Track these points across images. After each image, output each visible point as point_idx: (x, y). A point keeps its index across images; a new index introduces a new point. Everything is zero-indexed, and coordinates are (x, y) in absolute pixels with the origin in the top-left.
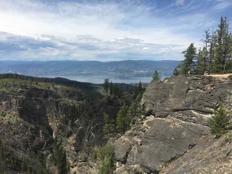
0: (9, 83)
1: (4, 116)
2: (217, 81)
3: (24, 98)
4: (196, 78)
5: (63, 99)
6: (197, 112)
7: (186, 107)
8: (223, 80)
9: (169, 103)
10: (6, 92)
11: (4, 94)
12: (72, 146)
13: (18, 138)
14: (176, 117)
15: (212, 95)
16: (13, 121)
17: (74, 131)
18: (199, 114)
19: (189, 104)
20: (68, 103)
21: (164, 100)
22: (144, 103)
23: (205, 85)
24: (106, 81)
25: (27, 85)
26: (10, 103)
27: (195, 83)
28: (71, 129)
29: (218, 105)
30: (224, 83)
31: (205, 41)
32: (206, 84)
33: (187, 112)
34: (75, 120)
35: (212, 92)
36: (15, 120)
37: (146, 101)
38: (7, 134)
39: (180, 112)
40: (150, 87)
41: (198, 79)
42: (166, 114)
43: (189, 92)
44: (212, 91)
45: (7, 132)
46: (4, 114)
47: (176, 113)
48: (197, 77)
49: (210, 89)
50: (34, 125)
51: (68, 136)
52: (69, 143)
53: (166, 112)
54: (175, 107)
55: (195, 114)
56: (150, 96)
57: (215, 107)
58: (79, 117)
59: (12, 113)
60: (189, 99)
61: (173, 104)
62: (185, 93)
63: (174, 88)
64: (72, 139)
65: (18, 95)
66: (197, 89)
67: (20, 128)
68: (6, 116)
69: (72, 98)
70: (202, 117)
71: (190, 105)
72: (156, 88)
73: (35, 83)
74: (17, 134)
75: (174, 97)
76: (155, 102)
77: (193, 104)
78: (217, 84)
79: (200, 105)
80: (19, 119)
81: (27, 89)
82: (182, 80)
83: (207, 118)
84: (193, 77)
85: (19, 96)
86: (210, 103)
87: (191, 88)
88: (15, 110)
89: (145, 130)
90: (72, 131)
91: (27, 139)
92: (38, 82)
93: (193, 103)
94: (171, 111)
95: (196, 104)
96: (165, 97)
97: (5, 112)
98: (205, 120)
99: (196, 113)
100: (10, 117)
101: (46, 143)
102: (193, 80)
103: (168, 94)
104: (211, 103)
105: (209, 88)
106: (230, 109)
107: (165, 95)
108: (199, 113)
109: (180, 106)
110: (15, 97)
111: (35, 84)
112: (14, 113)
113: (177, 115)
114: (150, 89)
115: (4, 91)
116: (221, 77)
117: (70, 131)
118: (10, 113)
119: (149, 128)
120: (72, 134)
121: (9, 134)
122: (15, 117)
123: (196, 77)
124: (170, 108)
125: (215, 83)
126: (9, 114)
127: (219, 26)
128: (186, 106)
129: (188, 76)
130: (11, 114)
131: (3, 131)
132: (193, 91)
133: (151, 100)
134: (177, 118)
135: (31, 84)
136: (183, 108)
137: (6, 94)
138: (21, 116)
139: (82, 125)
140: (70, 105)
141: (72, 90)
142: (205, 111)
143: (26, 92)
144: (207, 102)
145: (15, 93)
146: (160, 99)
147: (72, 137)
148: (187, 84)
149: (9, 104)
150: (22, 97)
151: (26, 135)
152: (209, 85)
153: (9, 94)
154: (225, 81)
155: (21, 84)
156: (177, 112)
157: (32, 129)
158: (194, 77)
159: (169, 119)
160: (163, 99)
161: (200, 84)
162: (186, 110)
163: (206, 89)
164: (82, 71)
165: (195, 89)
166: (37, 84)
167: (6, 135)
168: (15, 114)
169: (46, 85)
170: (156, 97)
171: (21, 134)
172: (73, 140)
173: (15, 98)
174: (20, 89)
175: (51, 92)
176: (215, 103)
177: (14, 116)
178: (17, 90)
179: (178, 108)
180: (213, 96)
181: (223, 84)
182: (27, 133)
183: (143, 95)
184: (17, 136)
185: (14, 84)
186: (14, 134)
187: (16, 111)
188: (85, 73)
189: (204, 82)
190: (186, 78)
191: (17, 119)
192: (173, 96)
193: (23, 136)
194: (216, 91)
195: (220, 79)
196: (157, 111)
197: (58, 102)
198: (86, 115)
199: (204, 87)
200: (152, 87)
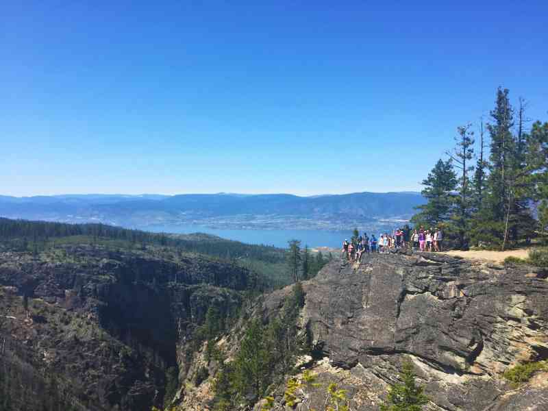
0: (83, 245)
1: (67, 323)
2: (471, 275)
3: (114, 280)
4: (423, 259)
5: (203, 284)
6: (424, 362)
7: (398, 345)
8: (488, 272)
9: (360, 327)
10: (75, 267)
11: (70, 271)
12: (205, 407)
13: (94, 377)
14: (375, 371)
15: (459, 316)
16: (86, 334)
17: (212, 369)
18: (428, 369)
19: (404, 336)
20: (212, 296)
21: (349, 318)
22: (308, 320)
23: (444, 283)
24: (294, 245)
25: (121, 250)
26: (82, 291)
27: (420, 276)
28: (206, 363)
29: (474, 347)
30: (488, 281)
31: (460, 155)
32: (447, 281)
33: (401, 359)
34: (218, 340)
35: (458, 305)
36: (90, 332)
37: (311, 316)
38: (71, 366)
39: (386, 356)
40: (321, 278)
41: (429, 264)
42: (353, 360)
43: (406, 299)
44: (459, 303)
45: (70, 362)
46: (67, 317)
47: (375, 358)
48: (426, 258)
49: (455, 297)
50: (131, 346)
51: (198, 382)
52: (198, 399)
53: (353, 354)
54: (372, 342)
55: (418, 367)
56: (321, 302)
57: (466, 354)
58: (227, 334)
59: (83, 316)
60: (406, 320)
61: (369, 331)
62: (396, 301)
63: (372, 284)
64: (207, 388)
65: (101, 274)
66: (424, 291)
67: (100, 352)
68: (70, 325)
69: (223, 283)
70: (435, 378)
71: (406, 339)
72: (334, 280)
73: (139, 246)
74: (93, 367)
75: (374, 309)
76: (331, 322)
77: (415, 337)
78: (473, 281)
79: (430, 341)
80: (98, 331)
81: (120, 259)
82: (389, 262)
83: (447, 383)
84: (415, 257)
85: (103, 277)
86: (454, 340)
87: (411, 289)
88: (91, 310)
89: (297, 404)
90: (209, 368)
91: (114, 381)
92: (145, 245)
93: (414, 333)
94: (363, 350)
95: (420, 338)
96: (352, 309)
97: (68, 313)
98: (443, 390)
99: (422, 366)
100: (80, 326)
101: (157, 392)
102: (416, 264)
103: (360, 299)
104: (455, 337)
105: (452, 294)
106: (508, 364)
107: (353, 302)
108: (430, 366)
109: (384, 340)
110: (94, 278)
111: (139, 249)
112: (89, 316)
113: (376, 364)
114: (321, 284)
115: (69, 263)
116: (484, 261)
117: (204, 367)
118: (81, 316)
119: (307, 396)
120: (207, 375)
121: (74, 367)
122: (89, 326)
123: (424, 257)
124: (362, 342)
125: (467, 278)
126: (77, 319)
127: (493, 113)
128: (398, 342)
129: (405, 254)
130: (82, 318)
131: (62, 359)
132: (415, 299)
133: (322, 315)
134: (378, 375)
135: (130, 248)
136: (392, 346)
137: (74, 272)
138: (104, 324)
139: (231, 355)
140: (217, 300)
141: (222, 265)
142: (442, 361)
143: (117, 267)
144: (446, 334)
145: (94, 269)
146: (342, 313)
147: (206, 383)
148: (400, 277)
149: (78, 295)
150: (108, 278)
151: (114, 370)
152: (453, 282)
153: (80, 272)
154: (493, 276)
155: (107, 248)
156: (378, 357)
157: (126, 357)
158: (418, 256)
159: (358, 375)
160: (349, 315)
161: (433, 278)
162: (399, 352)
163: (445, 294)
164: (254, 219)
165: (420, 291)
166: (144, 249)
167: (67, 369)
168: (91, 318)
169: (165, 250)
170: (333, 305)
171: (102, 368)
172: (208, 392)
173: (93, 281)
174: (105, 261)
175: (175, 268)
176: (467, 342)
177: (88, 323)
178: (98, 261)
179: (380, 346)
180: (460, 320)
181: (486, 286)
182: (114, 367)
183: (305, 297)
184: (92, 372)
185: (94, 247)
186: (87, 366)
187: (92, 312)
188: (259, 222)
189: (442, 275)
190: (400, 260)
191: (95, 332)
192: (370, 309)
193: (105, 372)
194: (468, 303)
195: (481, 267)
196: (334, 346)
197: (191, 292)
198: (243, 329)
199: (440, 288)
200: (325, 278)
